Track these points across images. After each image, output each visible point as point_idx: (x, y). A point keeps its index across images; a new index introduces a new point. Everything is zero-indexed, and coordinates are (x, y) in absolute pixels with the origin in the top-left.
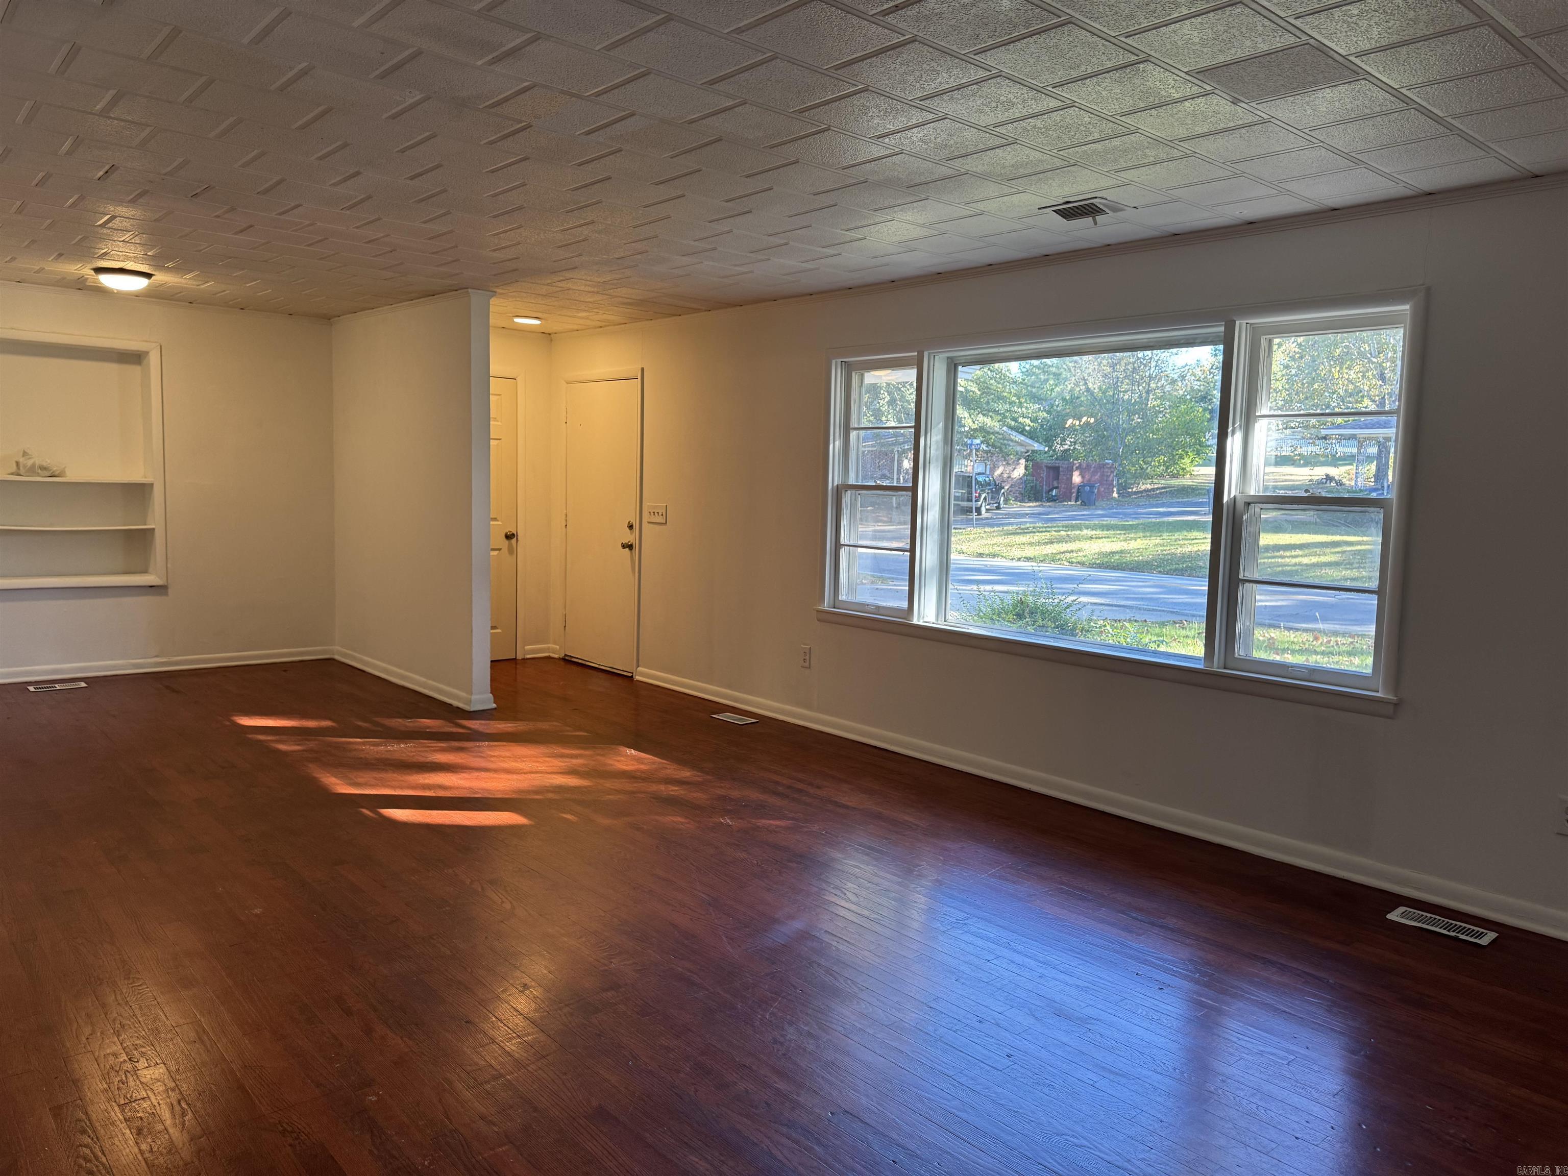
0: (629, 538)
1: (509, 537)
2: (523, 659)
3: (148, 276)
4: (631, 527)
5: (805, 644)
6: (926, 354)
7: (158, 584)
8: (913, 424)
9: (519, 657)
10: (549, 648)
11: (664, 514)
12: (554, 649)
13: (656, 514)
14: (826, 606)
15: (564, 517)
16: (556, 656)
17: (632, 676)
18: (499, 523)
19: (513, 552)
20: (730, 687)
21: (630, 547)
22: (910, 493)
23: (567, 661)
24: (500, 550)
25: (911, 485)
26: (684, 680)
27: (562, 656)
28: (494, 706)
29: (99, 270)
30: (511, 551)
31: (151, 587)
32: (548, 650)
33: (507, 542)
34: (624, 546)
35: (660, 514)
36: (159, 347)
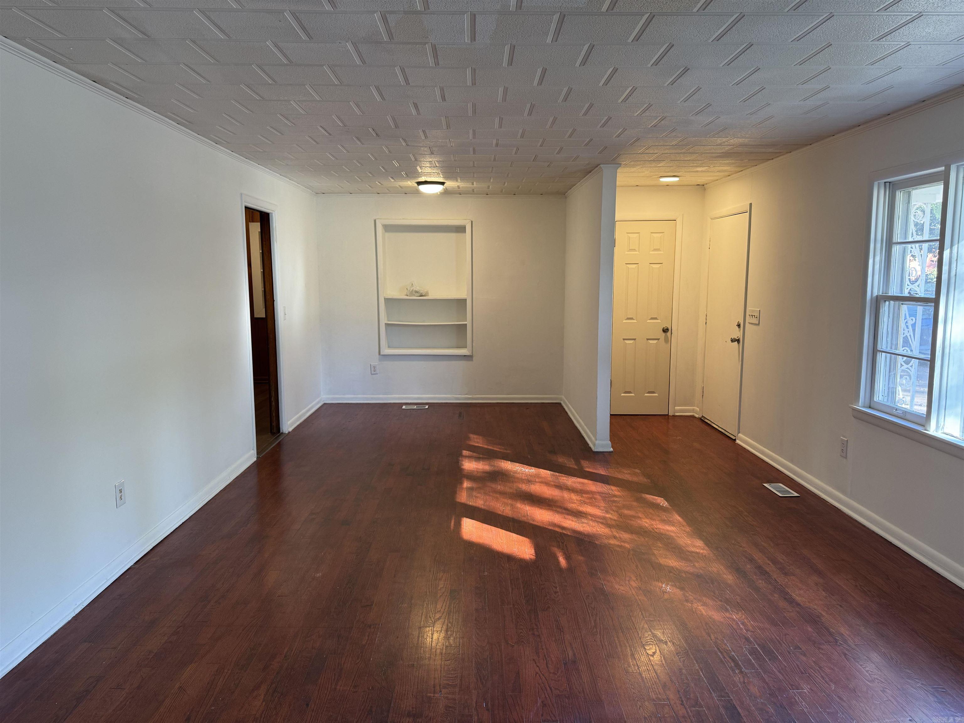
0: (737, 334)
1: (665, 330)
2: (674, 416)
3: (443, 183)
4: (739, 326)
5: (844, 437)
6: (953, 168)
7: (468, 355)
8: (939, 238)
9: (671, 414)
10: (694, 410)
11: (758, 317)
12: (695, 411)
13: (753, 316)
14: (860, 406)
15: (705, 316)
16: (697, 416)
17: (735, 440)
18: (659, 321)
19: (668, 341)
20: (792, 461)
21: (738, 341)
22: (933, 304)
23: (702, 420)
24: (658, 339)
25: (934, 297)
26: (764, 449)
27: (700, 416)
28: (612, 449)
29: (419, 183)
30: (667, 340)
31: (464, 356)
32: (693, 411)
33: (664, 334)
34: (733, 341)
35: (756, 317)
36: (470, 222)
